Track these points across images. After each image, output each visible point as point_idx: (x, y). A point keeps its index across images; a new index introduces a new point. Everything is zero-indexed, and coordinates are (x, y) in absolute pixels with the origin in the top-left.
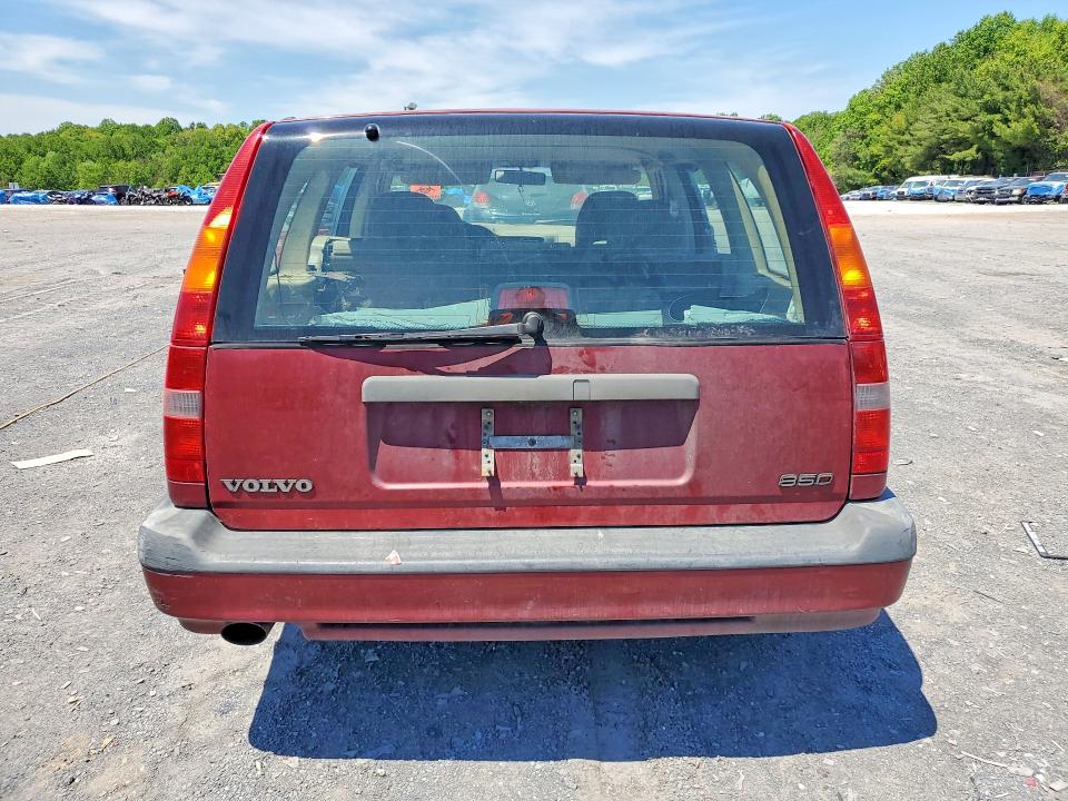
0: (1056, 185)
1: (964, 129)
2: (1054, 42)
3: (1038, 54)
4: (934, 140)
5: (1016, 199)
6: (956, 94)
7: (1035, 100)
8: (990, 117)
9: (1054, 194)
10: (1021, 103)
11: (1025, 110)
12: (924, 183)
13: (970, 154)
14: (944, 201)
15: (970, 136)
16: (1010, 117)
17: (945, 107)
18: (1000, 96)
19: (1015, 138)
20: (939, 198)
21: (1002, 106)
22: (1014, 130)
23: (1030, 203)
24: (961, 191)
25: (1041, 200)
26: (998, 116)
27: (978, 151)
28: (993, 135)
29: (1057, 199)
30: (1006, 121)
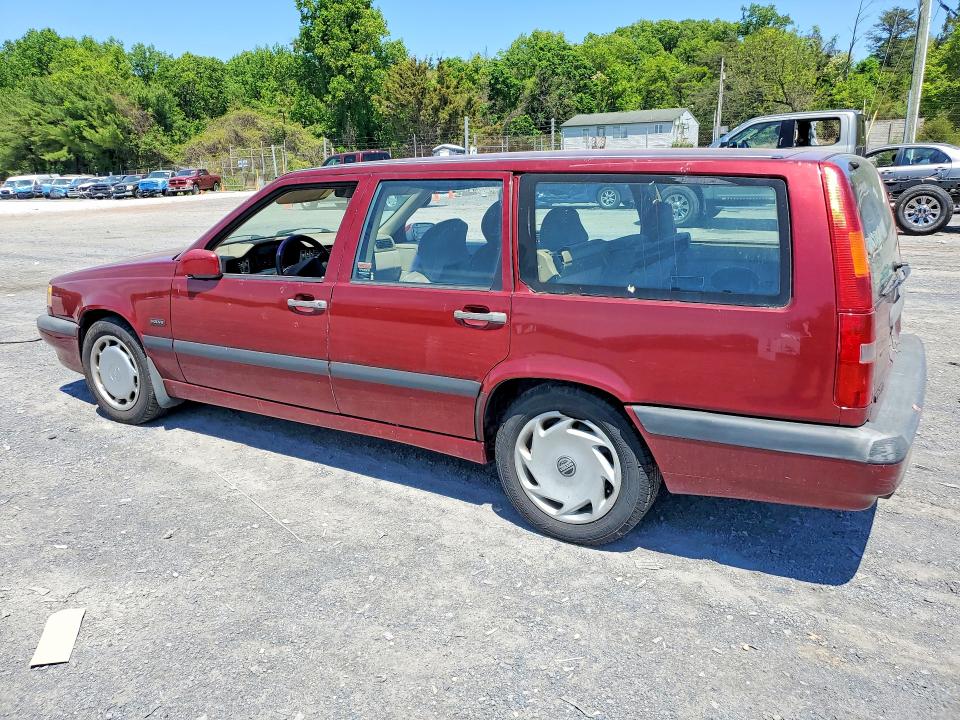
0: (160, 180)
1: (55, 132)
2: (112, 62)
3: (103, 71)
4: (20, 141)
5: (130, 193)
6: (33, 98)
7: (113, 110)
8: (77, 122)
9: (160, 188)
10: (102, 113)
11: (107, 118)
12: (27, 182)
13: (63, 155)
14: (58, 198)
15: (62, 139)
16: (95, 124)
17: (27, 111)
18: (81, 104)
19: (104, 141)
20: (52, 195)
21: (84, 114)
22: (103, 135)
23: (144, 197)
24: (72, 189)
25: (153, 194)
26: (83, 122)
27: (69, 151)
28: (83, 139)
29: (164, 193)
30: (92, 127)
